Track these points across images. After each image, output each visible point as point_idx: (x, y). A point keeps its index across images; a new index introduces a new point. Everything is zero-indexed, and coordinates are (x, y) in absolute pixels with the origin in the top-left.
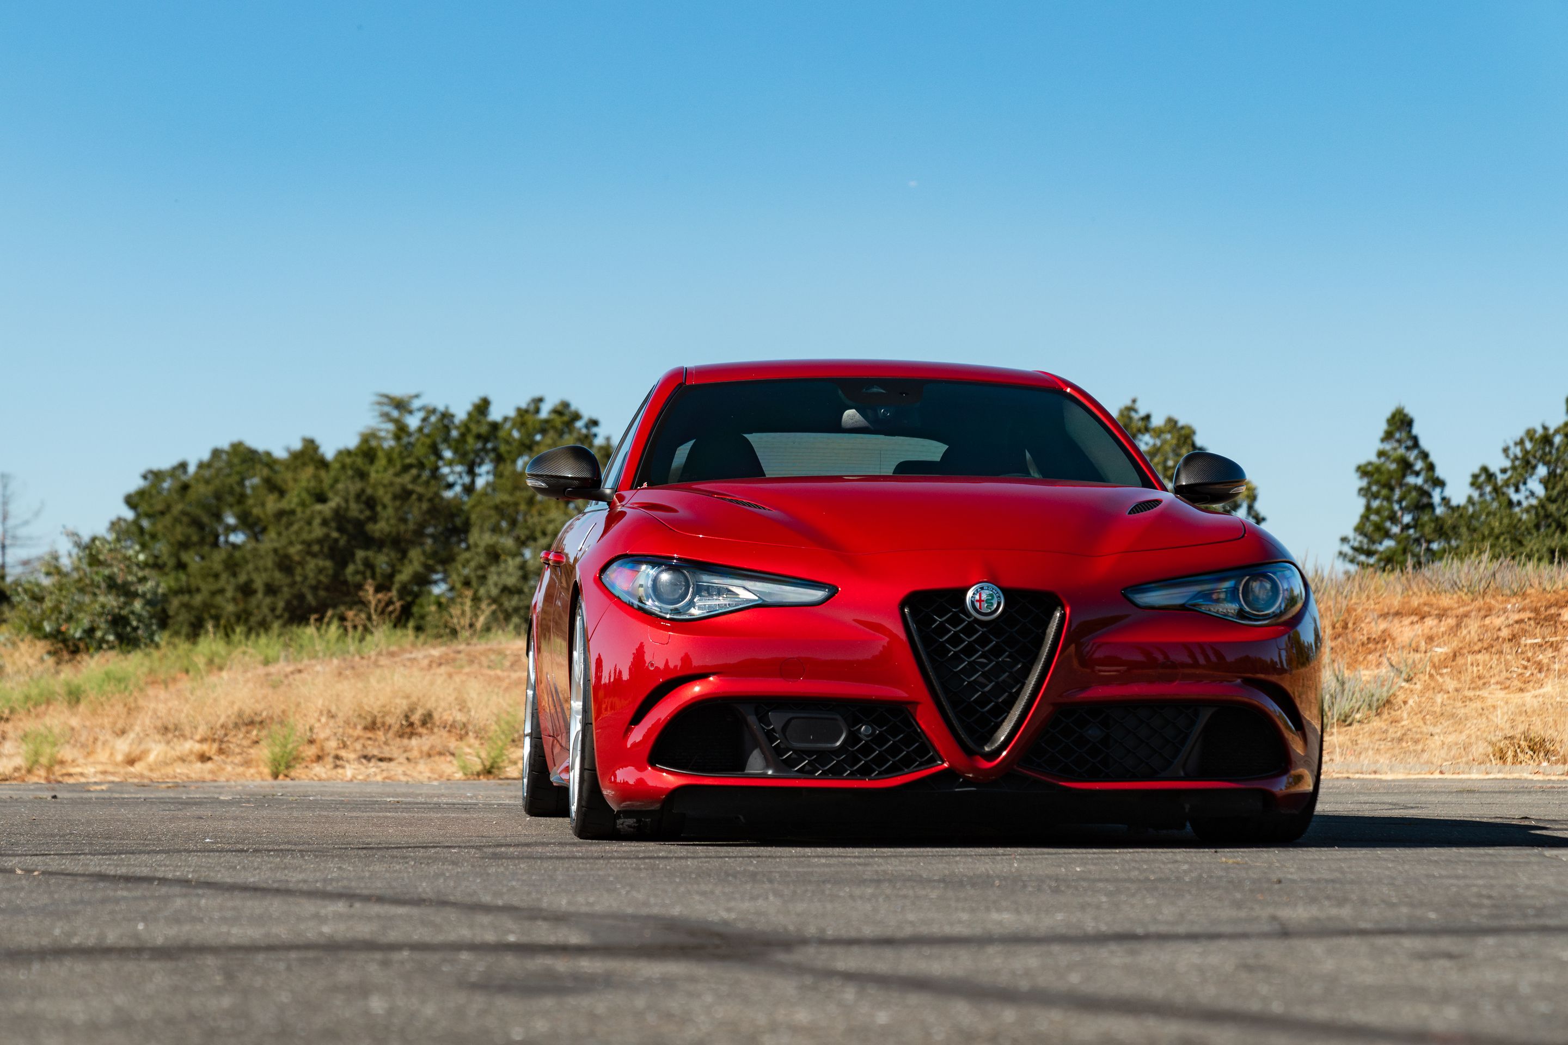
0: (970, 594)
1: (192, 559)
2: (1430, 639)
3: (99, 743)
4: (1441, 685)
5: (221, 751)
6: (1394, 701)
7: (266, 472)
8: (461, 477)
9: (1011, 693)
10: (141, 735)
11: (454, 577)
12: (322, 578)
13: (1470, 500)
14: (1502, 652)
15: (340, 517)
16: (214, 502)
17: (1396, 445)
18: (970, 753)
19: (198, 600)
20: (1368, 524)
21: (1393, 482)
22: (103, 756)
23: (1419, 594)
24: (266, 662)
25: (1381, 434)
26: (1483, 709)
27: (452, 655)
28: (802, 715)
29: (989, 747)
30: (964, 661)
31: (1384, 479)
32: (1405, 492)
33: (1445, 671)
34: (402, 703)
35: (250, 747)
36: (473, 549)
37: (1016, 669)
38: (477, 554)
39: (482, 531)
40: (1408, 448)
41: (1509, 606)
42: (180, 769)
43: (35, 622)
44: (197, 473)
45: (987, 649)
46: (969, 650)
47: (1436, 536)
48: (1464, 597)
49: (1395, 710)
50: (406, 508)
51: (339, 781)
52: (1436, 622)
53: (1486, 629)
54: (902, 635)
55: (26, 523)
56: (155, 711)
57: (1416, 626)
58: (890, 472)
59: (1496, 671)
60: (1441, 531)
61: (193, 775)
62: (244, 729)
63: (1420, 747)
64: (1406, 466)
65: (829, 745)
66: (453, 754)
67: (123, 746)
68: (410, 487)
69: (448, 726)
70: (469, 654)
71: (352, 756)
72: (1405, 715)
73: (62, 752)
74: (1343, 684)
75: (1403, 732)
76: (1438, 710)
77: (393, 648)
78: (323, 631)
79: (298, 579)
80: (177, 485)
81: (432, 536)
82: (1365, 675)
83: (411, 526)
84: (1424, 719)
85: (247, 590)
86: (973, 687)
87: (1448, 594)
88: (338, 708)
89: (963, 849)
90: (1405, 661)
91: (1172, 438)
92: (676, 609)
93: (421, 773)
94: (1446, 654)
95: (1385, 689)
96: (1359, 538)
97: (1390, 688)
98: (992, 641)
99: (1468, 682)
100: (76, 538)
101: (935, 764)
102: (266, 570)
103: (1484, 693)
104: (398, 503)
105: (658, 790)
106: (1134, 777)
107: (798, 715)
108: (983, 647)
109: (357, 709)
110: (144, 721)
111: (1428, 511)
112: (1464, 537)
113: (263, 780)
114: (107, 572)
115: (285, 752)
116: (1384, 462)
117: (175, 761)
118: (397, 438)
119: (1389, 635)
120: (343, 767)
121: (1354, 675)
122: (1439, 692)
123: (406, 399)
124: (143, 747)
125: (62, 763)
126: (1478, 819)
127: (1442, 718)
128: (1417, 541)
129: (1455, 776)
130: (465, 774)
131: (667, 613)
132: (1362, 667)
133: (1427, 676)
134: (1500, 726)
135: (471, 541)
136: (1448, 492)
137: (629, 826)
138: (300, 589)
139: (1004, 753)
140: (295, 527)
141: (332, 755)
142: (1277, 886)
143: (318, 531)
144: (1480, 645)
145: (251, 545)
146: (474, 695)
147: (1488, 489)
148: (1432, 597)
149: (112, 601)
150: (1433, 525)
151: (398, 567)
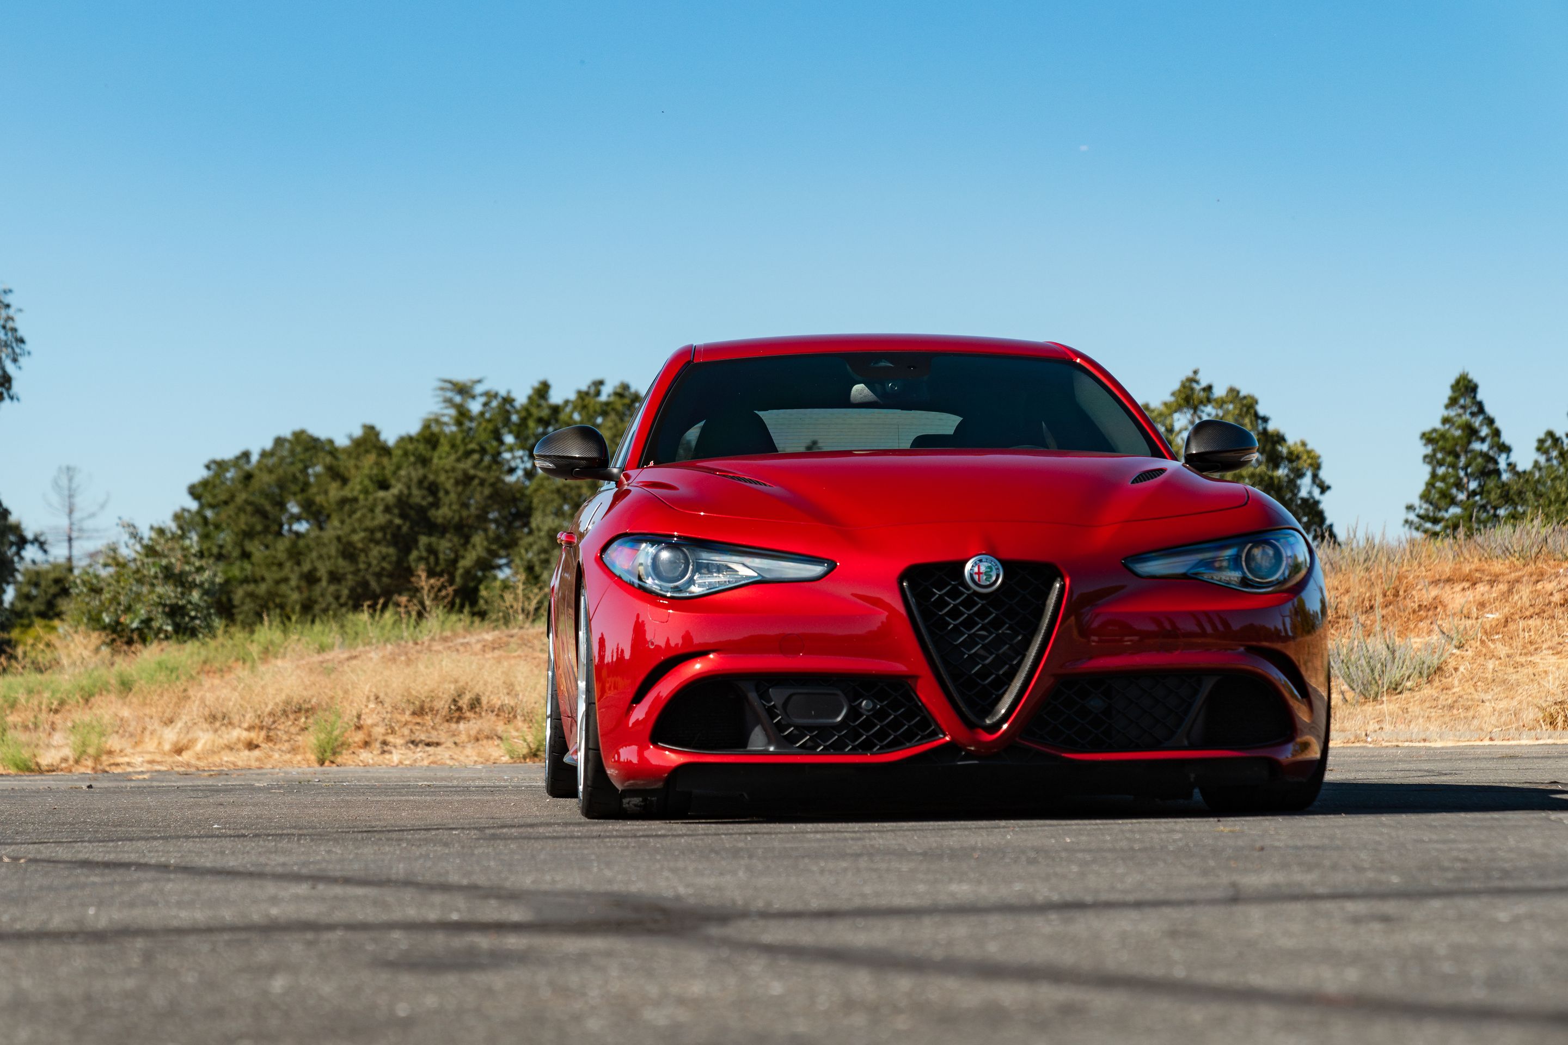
0: (968, 566)
1: (255, 548)
2: (1482, 605)
3: (147, 733)
4: (1493, 652)
5: (268, 739)
6: (1446, 668)
7: (328, 459)
8: (523, 462)
9: (1011, 666)
10: (190, 724)
11: (517, 561)
12: (385, 565)
13: (1536, 464)
14: (1554, 617)
15: (402, 504)
16: (277, 491)
17: (1460, 411)
18: (971, 726)
19: (262, 589)
20: (1433, 491)
21: (1458, 449)
22: (150, 745)
23: (1471, 560)
24: (322, 649)
25: (1446, 401)
26: (1534, 675)
27: (505, 639)
28: (805, 691)
29: (990, 719)
30: (964, 634)
31: (1449, 446)
32: (1471, 458)
33: (1496, 637)
34: (450, 688)
35: (298, 734)
36: (536, 533)
37: (1015, 641)
38: (540, 538)
39: (545, 515)
40: (1473, 414)
41: (1561, 571)
42: (227, 757)
43: (93, 613)
44: (259, 462)
45: (986, 621)
46: (969, 624)
47: (1502, 501)
48: (1516, 563)
49: (1446, 678)
50: (468, 492)
51: (384, 766)
52: (1487, 588)
53: (1537, 593)
54: (901, 609)
55: (92, 515)
56: (203, 700)
57: (1468, 593)
58: (907, 445)
59: (1548, 636)
60: (1507, 497)
61: (240, 763)
62: (292, 717)
63: (1471, 713)
64: (1471, 432)
65: (830, 721)
66: (500, 738)
67: (170, 736)
68: (472, 472)
69: (496, 709)
70: (522, 638)
71: (399, 741)
72: (1456, 682)
73: (110, 742)
74: (1393, 652)
75: (1454, 699)
76: (1489, 676)
77: (448, 633)
78: (377, 617)
79: (362, 566)
80: (241, 474)
81: (495, 521)
82: (1416, 642)
83: (473, 510)
84: (1475, 685)
85: (311, 579)
86: (973, 659)
87: (1500, 560)
88: (386, 694)
89: (966, 823)
90: (1457, 628)
91: (1235, 408)
92: (676, 587)
93: (467, 756)
94: (1498, 620)
95: (1436, 656)
96: (1425, 506)
97: (1442, 655)
98: (992, 613)
99: (1520, 648)
100: (131, 529)
101: (937, 738)
102: (329, 558)
103: (1535, 658)
104: (460, 488)
105: (660, 769)
106: (1138, 748)
107: (800, 691)
108: (983, 619)
109: (406, 694)
110: (193, 710)
111: (1493, 477)
112: (1530, 503)
113: (309, 767)
114: (164, 562)
115: (330, 738)
116: (1449, 428)
117: (223, 749)
118: (459, 423)
119: (1440, 602)
120: (390, 753)
121: (1406, 644)
122: (1491, 659)
123: (469, 384)
124: (190, 736)
125: (110, 753)
126: (1506, 785)
127: (1493, 684)
128: (1483, 507)
129: (1505, 743)
130: (512, 758)
131: (667, 592)
132: (1412, 635)
133: (1479, 643)
134: (1552, 691)
135: (534, 525)
136: (1514, 458)
137: (635, 805)
138: (364, 577)
139: (1005, 726)
140: (358, 515)
141: (379, 741)
142: (1257, 854)
143: (381, 518)
144: (1531, 610)
145: (315, 533)
146: (521, 678)
147: (1555, 454)
148: (1484, 563)
149: (168, 591)
150: (1499, 491)
151: (461, 552)
